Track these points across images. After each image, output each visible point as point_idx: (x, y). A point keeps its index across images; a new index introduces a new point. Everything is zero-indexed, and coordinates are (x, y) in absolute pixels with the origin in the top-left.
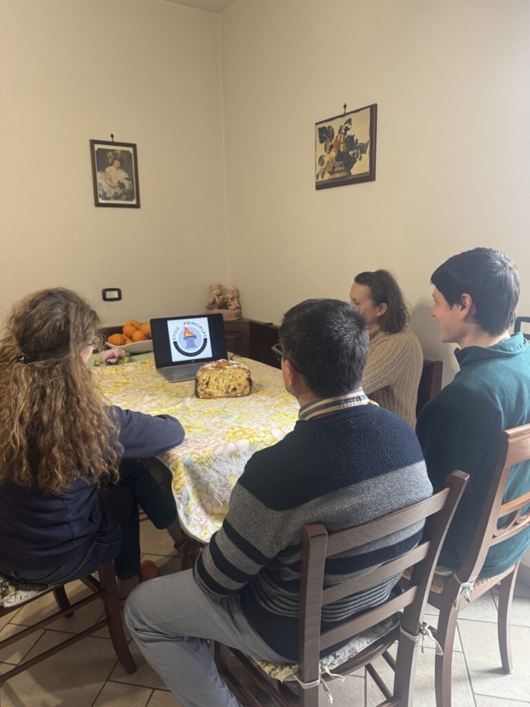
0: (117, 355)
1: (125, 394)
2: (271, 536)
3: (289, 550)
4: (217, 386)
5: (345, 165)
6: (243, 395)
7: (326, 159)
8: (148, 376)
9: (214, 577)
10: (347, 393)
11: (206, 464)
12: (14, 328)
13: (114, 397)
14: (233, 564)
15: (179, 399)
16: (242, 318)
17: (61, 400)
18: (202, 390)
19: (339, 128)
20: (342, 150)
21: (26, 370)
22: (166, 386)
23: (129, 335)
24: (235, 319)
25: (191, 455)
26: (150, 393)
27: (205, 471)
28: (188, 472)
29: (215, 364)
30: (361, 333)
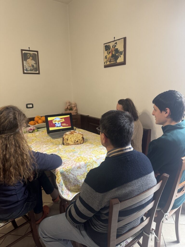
0: (32, 129)
1: (36, 144)
2: (98, 203)
3: (105, 208)
4: (71, 141)
5: (115, 59)
6: (81, 144)
7: (108, 57)
8: (44, 137)
10: (125, 146)
11: (69, 172)
15: (57, 146)
16: (78, 114)
17: (13, 149)
18: (65, 142)
19: (112, 46)
20: (113, 53)
22: (52, 140)
23: (37, 121)
24: (75, 114)
25: (63, 169)
26: (46, 144)
27: (68, 174)
28: (62, 175)
29: (70, 132)
30: (131, 123)
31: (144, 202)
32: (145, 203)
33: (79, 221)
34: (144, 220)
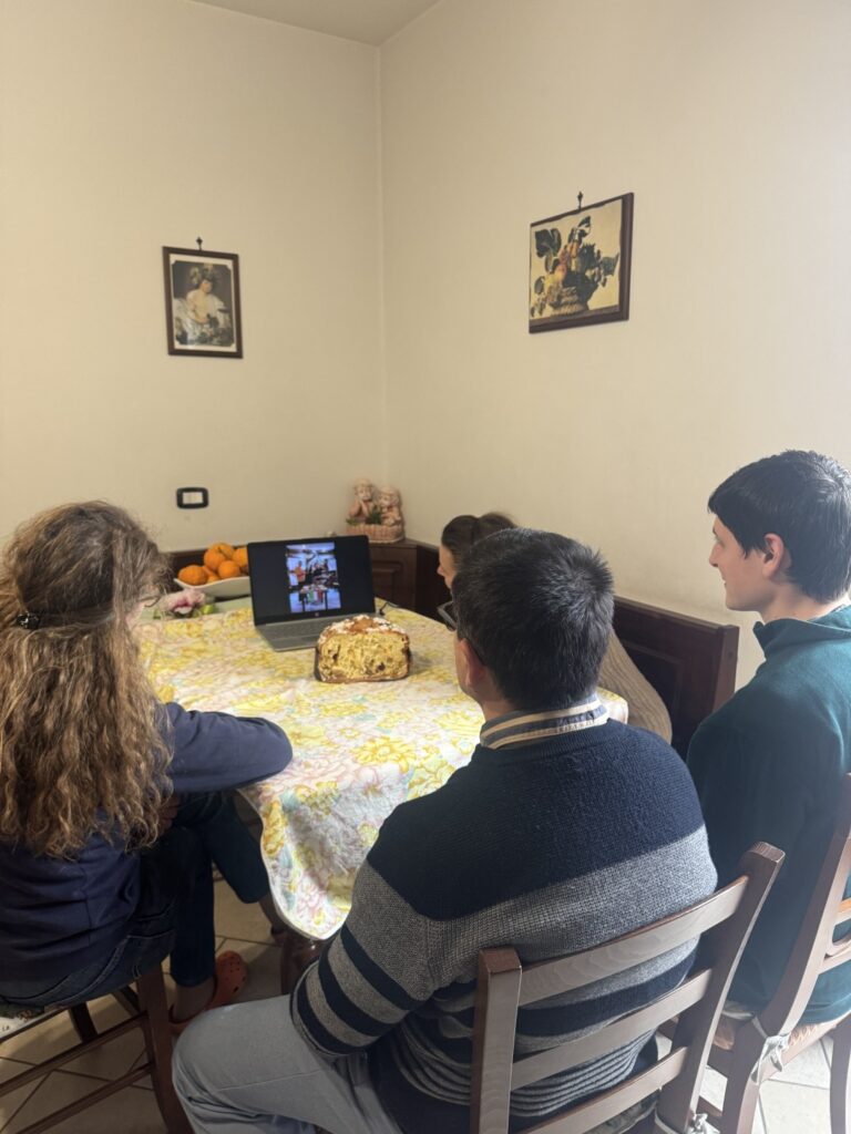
0: (191, 600)
1: (198, 670)
2: (422, 964)
3: (455, 990)
4: (352, 662)
5: (579, 293)
6: (395, 678)
7: (547, 284)
8: (239, 640)
9: (325, 1024)
10: (569, 706)
11: (323, 807)
12: (16, 566)
13: (180, 676)
14: (358, 1005)
15: (287, 683)
16: (404, 539)
17: (81, 695)
18: (327, 668)
19: (570, 232)
20: (573, 268)
21: (30, 641)
22: (268, 657)
23: (214, 567)
24: (392, 541)
25: (296, 790)
26: (239, 669)
27: (318, 817)
28: (289, 820)
29: (349, 625)
30: (598, 599)
31: (646, 976)
32: (651, 977)
33: (340, 1038)
34: (660, 1057)
